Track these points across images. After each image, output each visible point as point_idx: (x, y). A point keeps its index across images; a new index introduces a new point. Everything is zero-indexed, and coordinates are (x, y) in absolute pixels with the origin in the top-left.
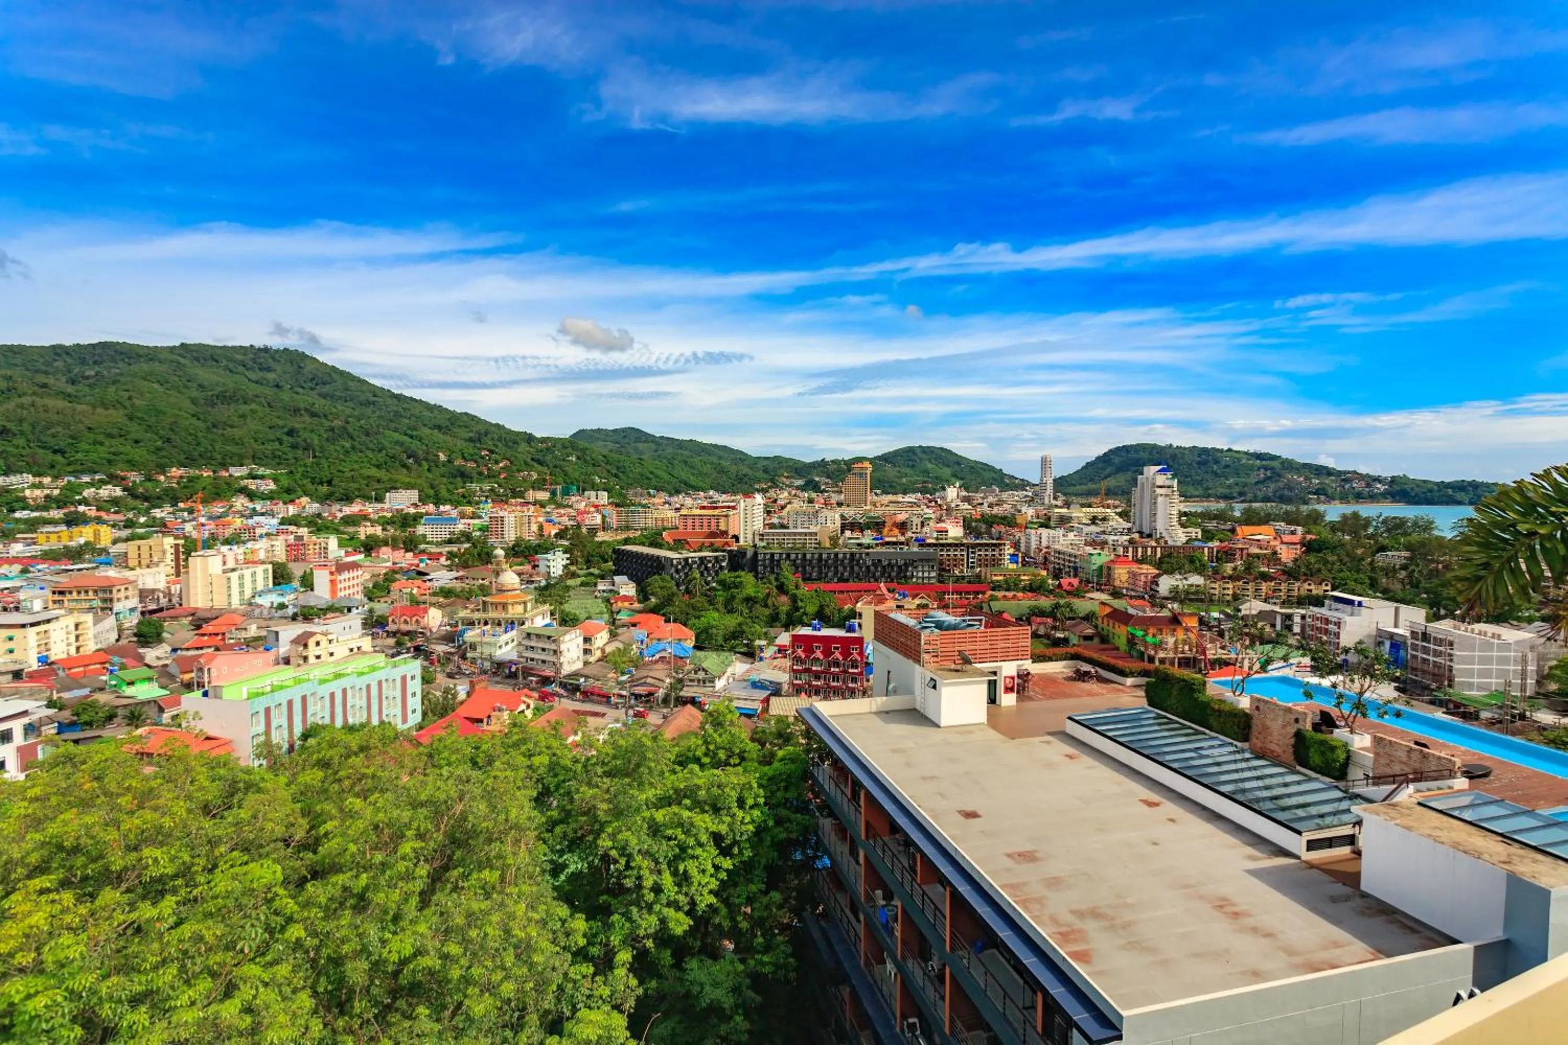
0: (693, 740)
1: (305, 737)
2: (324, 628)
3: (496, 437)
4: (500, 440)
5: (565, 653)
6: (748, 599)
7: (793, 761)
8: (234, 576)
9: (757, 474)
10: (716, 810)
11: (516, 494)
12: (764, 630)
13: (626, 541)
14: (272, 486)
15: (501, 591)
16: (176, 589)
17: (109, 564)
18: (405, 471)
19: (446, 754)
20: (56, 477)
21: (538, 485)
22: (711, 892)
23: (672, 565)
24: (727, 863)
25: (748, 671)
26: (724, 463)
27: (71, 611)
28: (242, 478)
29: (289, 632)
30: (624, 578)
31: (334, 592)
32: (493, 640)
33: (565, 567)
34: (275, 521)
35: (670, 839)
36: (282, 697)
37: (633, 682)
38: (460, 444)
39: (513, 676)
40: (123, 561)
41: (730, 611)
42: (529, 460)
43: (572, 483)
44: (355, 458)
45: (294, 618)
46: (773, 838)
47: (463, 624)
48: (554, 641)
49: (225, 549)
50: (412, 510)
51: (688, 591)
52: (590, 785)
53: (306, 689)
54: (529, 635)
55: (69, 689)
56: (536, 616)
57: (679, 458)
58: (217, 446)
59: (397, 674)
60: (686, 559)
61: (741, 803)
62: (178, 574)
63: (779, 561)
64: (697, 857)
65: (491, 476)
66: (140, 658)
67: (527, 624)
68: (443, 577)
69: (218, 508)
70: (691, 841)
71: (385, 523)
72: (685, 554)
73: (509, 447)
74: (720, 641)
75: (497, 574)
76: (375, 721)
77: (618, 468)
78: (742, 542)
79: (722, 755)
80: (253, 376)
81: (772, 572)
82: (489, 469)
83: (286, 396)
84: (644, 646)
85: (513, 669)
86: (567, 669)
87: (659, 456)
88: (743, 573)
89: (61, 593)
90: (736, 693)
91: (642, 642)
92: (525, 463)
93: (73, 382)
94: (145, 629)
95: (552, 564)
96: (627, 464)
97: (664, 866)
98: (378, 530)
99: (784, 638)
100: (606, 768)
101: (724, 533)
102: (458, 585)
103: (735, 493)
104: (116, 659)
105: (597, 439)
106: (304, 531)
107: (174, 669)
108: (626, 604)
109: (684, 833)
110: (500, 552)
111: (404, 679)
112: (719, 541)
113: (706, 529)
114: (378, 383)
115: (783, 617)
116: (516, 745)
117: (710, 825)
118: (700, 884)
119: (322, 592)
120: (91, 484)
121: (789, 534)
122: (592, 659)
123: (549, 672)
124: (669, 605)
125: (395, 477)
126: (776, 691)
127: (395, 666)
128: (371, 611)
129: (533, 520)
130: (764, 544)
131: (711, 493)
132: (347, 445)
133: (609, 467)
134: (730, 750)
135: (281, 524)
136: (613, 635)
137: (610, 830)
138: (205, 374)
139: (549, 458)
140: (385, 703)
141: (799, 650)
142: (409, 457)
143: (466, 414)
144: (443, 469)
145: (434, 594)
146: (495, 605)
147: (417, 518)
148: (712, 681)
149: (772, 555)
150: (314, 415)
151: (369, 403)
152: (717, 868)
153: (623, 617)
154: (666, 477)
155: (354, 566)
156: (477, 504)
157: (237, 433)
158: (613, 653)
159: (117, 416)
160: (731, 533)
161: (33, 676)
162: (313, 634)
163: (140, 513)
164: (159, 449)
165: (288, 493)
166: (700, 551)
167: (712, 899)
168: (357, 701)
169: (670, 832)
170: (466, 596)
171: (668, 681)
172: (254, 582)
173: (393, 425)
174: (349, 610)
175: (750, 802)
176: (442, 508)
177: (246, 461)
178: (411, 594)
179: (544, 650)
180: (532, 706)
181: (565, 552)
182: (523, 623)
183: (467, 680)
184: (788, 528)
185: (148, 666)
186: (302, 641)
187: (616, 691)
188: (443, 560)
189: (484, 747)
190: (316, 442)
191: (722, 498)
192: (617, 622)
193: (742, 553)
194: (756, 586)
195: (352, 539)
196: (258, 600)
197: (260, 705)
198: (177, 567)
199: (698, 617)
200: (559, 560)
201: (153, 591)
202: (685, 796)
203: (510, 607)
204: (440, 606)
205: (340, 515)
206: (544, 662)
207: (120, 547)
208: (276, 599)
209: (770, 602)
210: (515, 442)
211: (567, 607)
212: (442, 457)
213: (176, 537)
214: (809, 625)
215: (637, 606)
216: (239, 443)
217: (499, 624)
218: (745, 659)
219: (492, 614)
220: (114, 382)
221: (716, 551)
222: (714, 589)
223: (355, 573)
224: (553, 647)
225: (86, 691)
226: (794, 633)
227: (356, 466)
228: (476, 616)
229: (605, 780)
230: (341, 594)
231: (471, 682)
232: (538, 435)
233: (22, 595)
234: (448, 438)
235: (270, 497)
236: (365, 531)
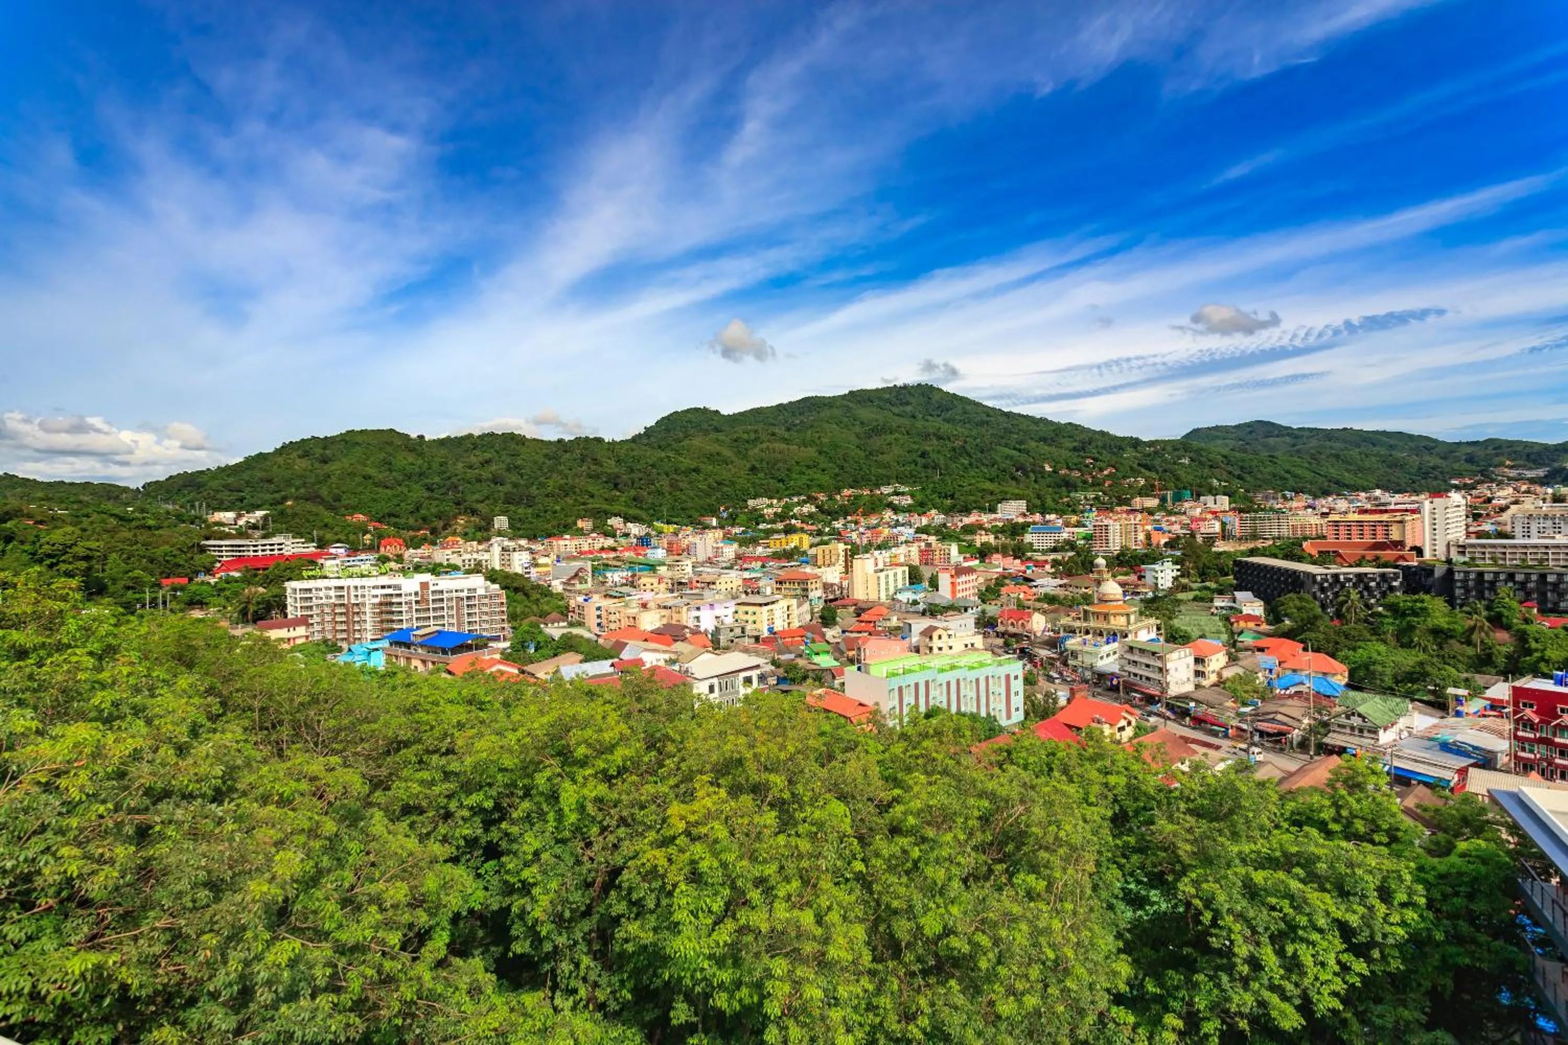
0: (1316, 798)
1: (928, 716)
2: (945, 624)
3: (1100, 443)
4: (1104, 447)
5: (1172, 672)
6: (1436, 632)
7: (1484, 861)
8: (882, 575)
9: (1456, 466)
10: (1343, 893)
11: (1122, 502)
12: (1465, 675)
13: (1253, 552)
14: (910, 501)
15: (1103, 601)
16: (845, 584)
17: (807, 563)
18: (1014, 483)
19: (1024, 754)
20: (780, 499)
21: (1145, 492)
22: (1335, 994)
23: (1315, 581)
24: (1360, 966)
25: (1435, 726)
26: (1399, 455)
27: (785, 596)
28: (889, 495)
29: (919, 625)
30: (1249, 594)
31: (954, 592)
32: (1094, 649)
33: (1175, 579)
34: (912, 531)
35: (1273, 908)
36: (911, 679)
37: (1257, 716)
38: (1065, 454)
39: (1115, 689)
40: (813, 561)
41: (1409, 645)
42: (1135, 466)
43: (1185, 488)
44: (972, 473)
45: (923, 613)
46: (1444, 958)
47: (1065, 631)
48: (1159, 658)
49: (877, 553)
50: (1021, 520)
51: (1339, 615)
52: (1170, 819)
53: (928, 675)
54: (1131, 649)
55: (783, 654)
56: (1140, 629)
57: (1328, 452)
58: (873, 469)
59: (1002, 671)
60: (1336, 576)
61: (1385, 894)
62: (847, 572)
63: (1493, 583)
64: (1314, 944)
65: (1097, 484)
66: (823, 635)
67: (1131, 637)
68: (1048, 584)
69: (874, 521)
70: (1303, 920)
71: (997, 531)
72: (1334, 569)
73: (1114, 454)
74: (1388, 681)
75: (1099, 583)
76: (983, 714)
77: (1242, 468)
78: (1427, 555)
79: (1360, 826)
80: (896, 410)
81: (1480, 596)
82: (1093, 477)
83: (919, 424)
84: (1274, 676)
85: (1115, 682)
86: (1174, 690)
87: (1298, 451)
88: (1427, 597)
89: (781, 583)
90: (1407, 752)
91: (1271, 671)
92: (1131, 468)
93: (788, 430)
94: (826, 613)
95: (1160, 575)
96: (1255, 463)
97: (1265, 939)
98: (991, 539)
99: (1501, 690)
100: (1191, 806)
101: (1399, 544)
102: (1061, 592)
103: (1417, 493)
104: (809, 635)
105: (1217, 437)
106: (932, 539)
107: (843, 647)
108: (1251, 625)
109: (1292, 906)
110: (1101, 561)
111: (1008, 677)
112: (1388, 554)
113: (1368, 540)
114: (989, 404)
115: (1501, 661)
116: (1093, 759)
117: (1332, 909)
118: (1317, 979)
119: (945, 593)
120: (799, 504)
121: (1514, 546)
122: (1206, 683)
123: (1154, 691)
124: (1309, 630)
125: (1006, 489)
126: (1487, 761)
127: (1000, 665)
128: (983, 612)
129: (1140, 528)
130: (1462, 559)
131: (1378, 492)
132: (966, 462)
133: (1230, 468)
134: (1373, 821)
135: (916, 532)
136: (1233, 659)
137: (1194, 875)
138: (865, 413)
139: (1157, 462)
140: (992, 697)
141: (1528, 711)
142: (1017, 470)
143: (1070, 424)
144: (1049, 480)
145: (1039, 600)
146: (1097, 615)
147: (1024, 527)
148: (1374, 731)
149: (1481, 574)
150: (940, 438)
151: (982, 423)
152: (1345, 968)
153: (1247, 639)
154: (1308, 475)
155: (970, 570)
156: (1082, 512)
157: (886, 458)
158: (1233, 680)
159: (811, 452)
160: (1409, 543)
161: (766, 641)
162: (936, 628)
163: (826, 525)
164: (837, 475)
165: (921, 507)
166: (1358, 565)
167: (1337, 1004)
168: (968, 692)
169: (1273, 901)
170: (1068, 604)
171: (1306, 721)
172: (896, 581)
173: (1003, 441)
174: (966, 610)
175: (1401, 897)
176: (1048, 517)
177: (892, 481)
178: (1018, 599)
179: (1148, 666)
180: (1134, 723)
181: (1175, 563)
182: (1126, 636)
183: (1067, 687)
184: (1513, 537)
185: (828, 642)
186: (928, 633)
187: (1235, 723)
188: (1048, 567)
189: (1060, 755)
190: (942, 462)
191: (1395, 500)
192: (1239, 644)
193: (1427, 570)
194: (1451, 614)
195: (970, 546)
196: (899, 596)
197: (895, 683)
198: (846, 567)
199: (1354, 649)
200: (1169, 571)
201: (832, 585)
202: (1298, 864)
203: (1112, 618)
204: (1045, 612)
205: (960, 525)
206: (1148, 679)
207: (813, 551)
208: (912, 597)
209: (1475, 637)
210: (1120, 448)
211: (1176, 623)
212: (1048, 468)
213: (846, 544)
214: (1551, 677)
215: (1265, 627)
216: (887, 466)
217: (1101, 634)
218: (1429, 710)
219: (1092, 624)
220: (812, 426)
221: (1385, 566)
222: (1380, 615)
223: (973, 577)
224: (1159, 664)
225: (792, 656)
226: (1518, 684)
227: (973, 481)
228: (1077, 624)
229: (1188, 818)
230: (959, 595)
231: (1072, 689)
232: (1145, 439)
233: (761, 583)
234: (1053, 449)
235: (908, 510)
236: (980, 539)
